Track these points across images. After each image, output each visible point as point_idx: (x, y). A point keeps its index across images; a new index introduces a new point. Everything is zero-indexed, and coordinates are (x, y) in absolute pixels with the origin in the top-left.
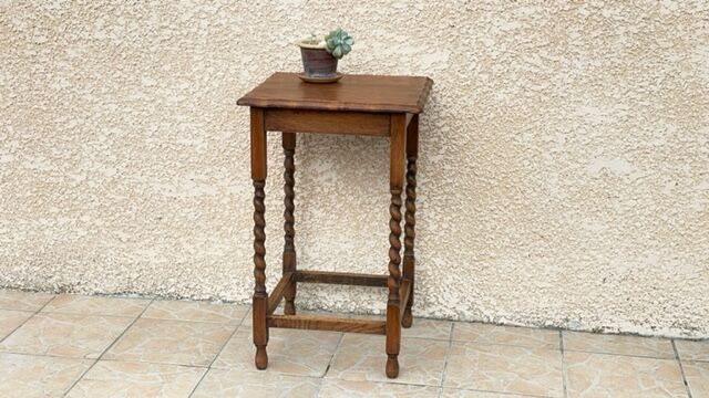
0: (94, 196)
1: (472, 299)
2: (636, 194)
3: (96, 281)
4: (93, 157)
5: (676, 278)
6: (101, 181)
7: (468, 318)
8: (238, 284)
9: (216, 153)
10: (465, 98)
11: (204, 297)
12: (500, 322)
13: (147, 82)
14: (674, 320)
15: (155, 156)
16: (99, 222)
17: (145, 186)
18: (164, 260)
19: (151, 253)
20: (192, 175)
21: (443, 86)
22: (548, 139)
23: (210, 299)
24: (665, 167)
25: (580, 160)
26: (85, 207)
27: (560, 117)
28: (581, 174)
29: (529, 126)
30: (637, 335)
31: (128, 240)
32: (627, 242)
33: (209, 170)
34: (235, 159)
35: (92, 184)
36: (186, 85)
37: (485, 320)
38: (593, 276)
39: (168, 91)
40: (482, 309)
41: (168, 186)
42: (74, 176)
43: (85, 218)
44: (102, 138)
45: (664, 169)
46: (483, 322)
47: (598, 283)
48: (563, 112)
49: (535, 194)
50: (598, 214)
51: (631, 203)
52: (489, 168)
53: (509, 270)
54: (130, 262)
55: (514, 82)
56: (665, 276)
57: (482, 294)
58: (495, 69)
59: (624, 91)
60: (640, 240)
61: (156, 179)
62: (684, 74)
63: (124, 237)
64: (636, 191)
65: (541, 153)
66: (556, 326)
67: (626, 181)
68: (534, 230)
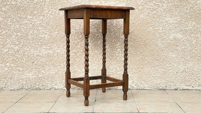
0: (11, 56)
1: (136, 82)
2: (184, 44)
3: (11, 86)
4: (10, 43)
5: (198, 70)
6: (13, 51)
7: (135, 88)
8: (60, 83)
9: (52, 39)
11: (48, 88)
12: (145, 89)
13: (29, 17)
14: (199, 84)
15: (32, 41)
16: (12, 65)
17: (28, 52)
18: (35, 76)
19: (30, 74)
20: (44, 47)
22: (157, 29)
23: (50, 89)
24: (193, 35)
25: (167, 35)
26: (7, 60)
27: (160, 22)
28: (167, 39)
29: (151, 25)
30: (188, 89)
31: (22, 71)
32: (183, 60)
34: (58, 41)
35: (10, 52)
36: (42, 18)
37: (141, 88)
38: (173, 71)
39: (36, 20)
40: (140, 85)
41: (36, 51)
42: (4, 50)
43: (8, 64)
44: (14, 37)
45: (192, 36)
46: (140, 89)
47: (175, 73)
48: (161, 20)
49: (154, 46)
50: (174, 51)
51: (183, 47)
52: (139, 39)
53: (147, 71)
54: (23, 78)
55: (146, 11)
56: (195, 70)
57: (139, 80)
58: (140, 8)
59: (179, 13)
60: (187, 59)
61: (32, 49)
62: (196, 7)
63: (21, 69)
64: (185, 43)
65: (155, 33)
66: (163, 89)
67: (181, 40)
68: (154, 58)
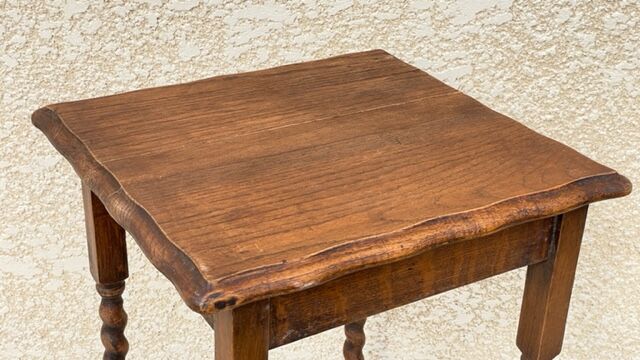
9: (26, 197)
10: (541, 81)
21: (498, 58)
33: (12, 230)
34: (66, 207)
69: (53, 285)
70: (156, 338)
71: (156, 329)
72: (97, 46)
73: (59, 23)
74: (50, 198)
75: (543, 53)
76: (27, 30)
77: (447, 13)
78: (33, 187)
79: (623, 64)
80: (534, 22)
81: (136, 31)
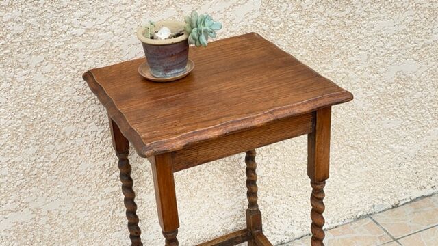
2: (421, 87)
7: (297, 236)
9: (21, 175)
25: (379, 71)
28: (380, 82)
32: (416, 128)
33: (14, 196)
34: (45, 174)
38: (392, 164)
47: (396, 168)
48: (364, 31)
50: (394, 112)
51: (418, 95)
55: (322, 14)
60: (425, 123)
64: (421, 84)
65: (347, 74)
66: (365, 214)
67: (414, 78)
68: (346, 143)
69: (43, 221)
70: (106, 232)
71: (105, 227)
72: (52, 78)
73: (28, 71)
74: (35, 171)
75: (277, 28)
76: (10, 79)
77: (231, 18)
78: (24, 168)
79: (313, 24)
80: (271, 14)
81: (73, 65)
